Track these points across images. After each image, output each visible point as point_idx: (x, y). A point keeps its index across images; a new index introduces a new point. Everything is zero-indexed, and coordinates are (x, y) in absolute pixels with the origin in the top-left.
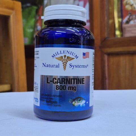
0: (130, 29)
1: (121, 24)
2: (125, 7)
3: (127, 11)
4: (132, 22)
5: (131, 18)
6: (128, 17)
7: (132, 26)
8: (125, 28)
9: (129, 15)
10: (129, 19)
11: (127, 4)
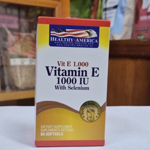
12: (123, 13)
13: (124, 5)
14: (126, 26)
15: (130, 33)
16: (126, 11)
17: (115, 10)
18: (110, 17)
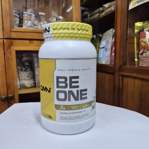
0: (143, 59)
1: (138, 54)
2: (141, 43)
3: (142, 46)
4: (144, 54)
5: (144, 51)
6: (143, 50)
7: (144, 57)
8: (140, 58)
9: (144, 49)
10: (143, 51)
11: (142, 42)
12: (106, 51)
13: (107, 47)
14: (107, 57)
15: (109, 60)
16: (108, 50)
17: (103, 49)
18: (101, 52)
